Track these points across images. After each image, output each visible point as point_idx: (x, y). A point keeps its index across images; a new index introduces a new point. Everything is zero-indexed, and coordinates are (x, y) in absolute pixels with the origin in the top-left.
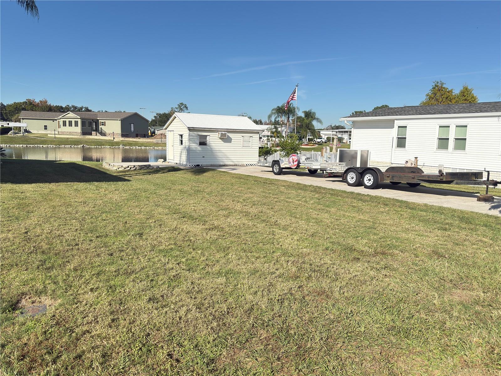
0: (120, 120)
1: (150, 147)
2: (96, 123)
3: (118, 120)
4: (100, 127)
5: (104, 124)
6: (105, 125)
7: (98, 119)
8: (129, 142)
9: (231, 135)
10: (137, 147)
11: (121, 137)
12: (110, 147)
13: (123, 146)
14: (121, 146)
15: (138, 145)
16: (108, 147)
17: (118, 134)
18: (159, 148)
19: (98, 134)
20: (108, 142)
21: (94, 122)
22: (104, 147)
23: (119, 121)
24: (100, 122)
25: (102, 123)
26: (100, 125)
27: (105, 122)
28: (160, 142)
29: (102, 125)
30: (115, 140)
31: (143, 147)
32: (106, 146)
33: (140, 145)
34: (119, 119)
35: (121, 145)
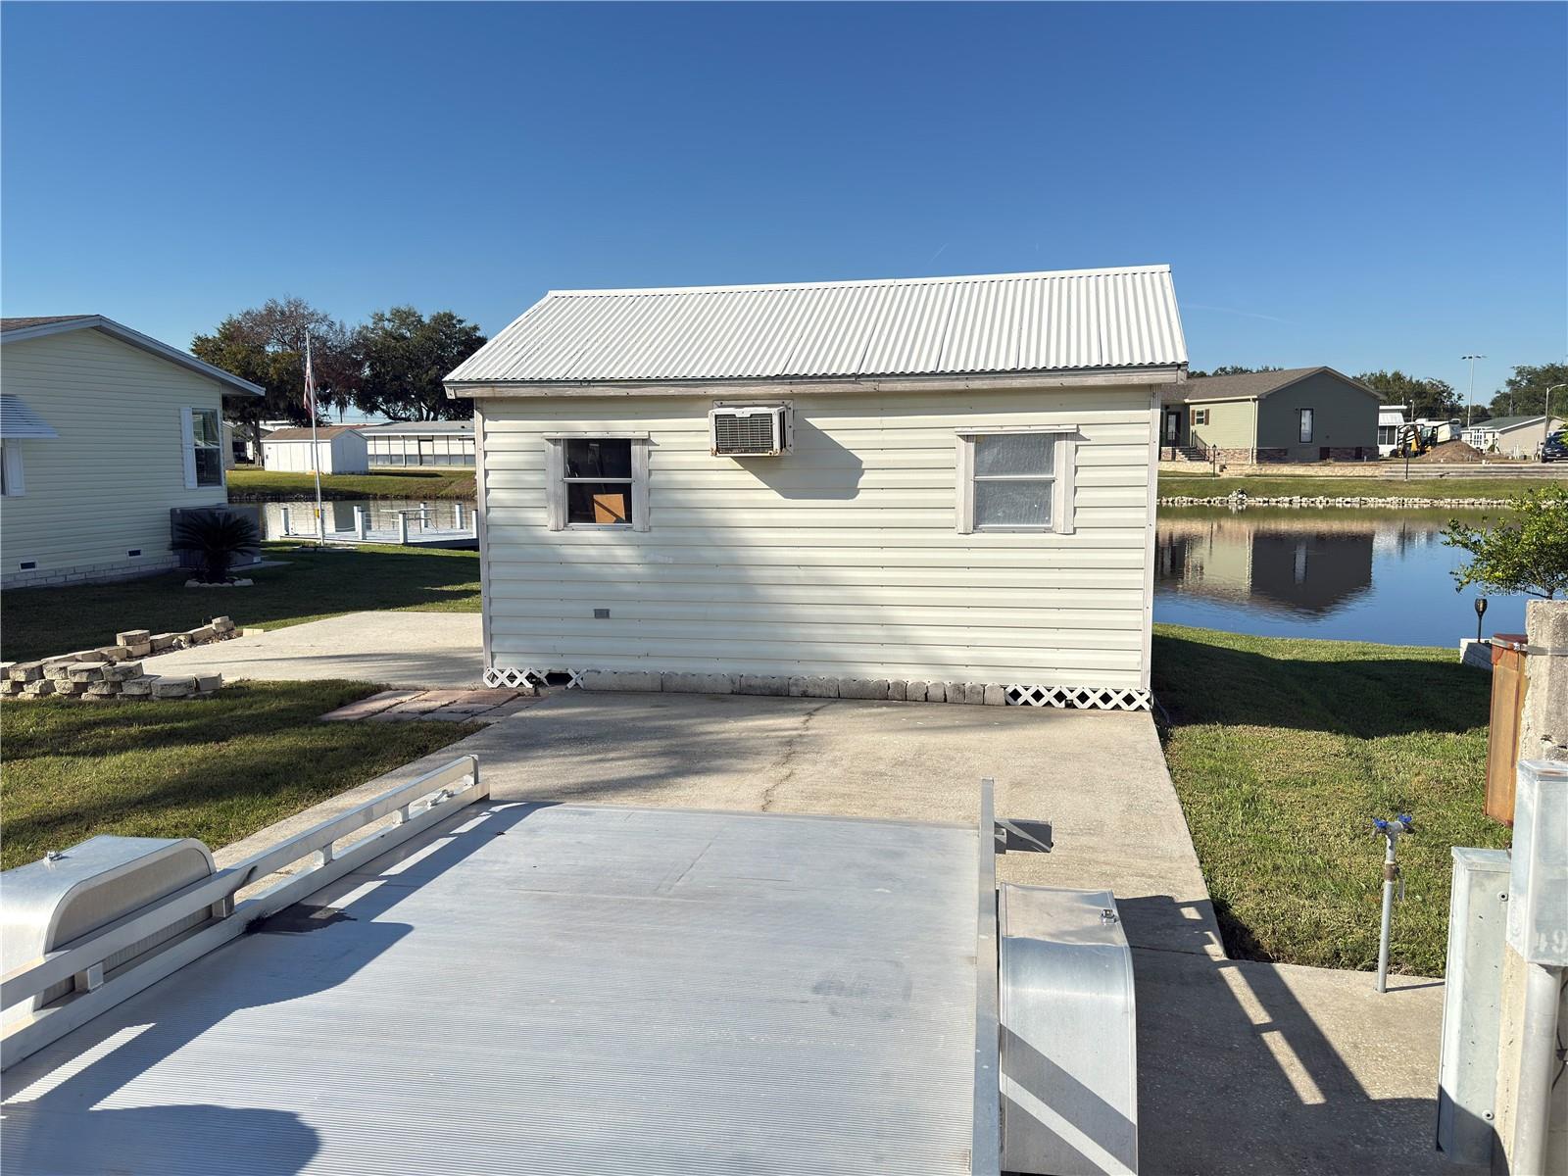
0: (1254, 400)
1: (1349, 499)
2: (1178, 415)
3: (1249, 400)
4: (1192, 428)
5: (1204, 419)
6: (1207, 423)
7: (1187, 401)
8: (1273, 480)
9: (843, 430)
10: (1296, 499)
11: (1255, 461)
12: (1190, 499)
13: (1240, 496)
14: (1234, 497)
15: (1304, 492)
16: (1185, 499)
17: (1247, 450)
18: (1389, 500)
19: (1180, 455)
20: (1193, 481)
21: (1173, 414)
22: (1170, 499)
23: (1251, 403)
24: (1193, 411)
25: (1200, 413)
26: (1193, 424)
27: (1208, 411)
28: (1401, 476)
29: (1200, 421)
30: (1225, 475)
31: (1321, 498)
32: (1176, 499)
33: (1311, 490)
34: (1251, 397)
35: (1235, 494)
